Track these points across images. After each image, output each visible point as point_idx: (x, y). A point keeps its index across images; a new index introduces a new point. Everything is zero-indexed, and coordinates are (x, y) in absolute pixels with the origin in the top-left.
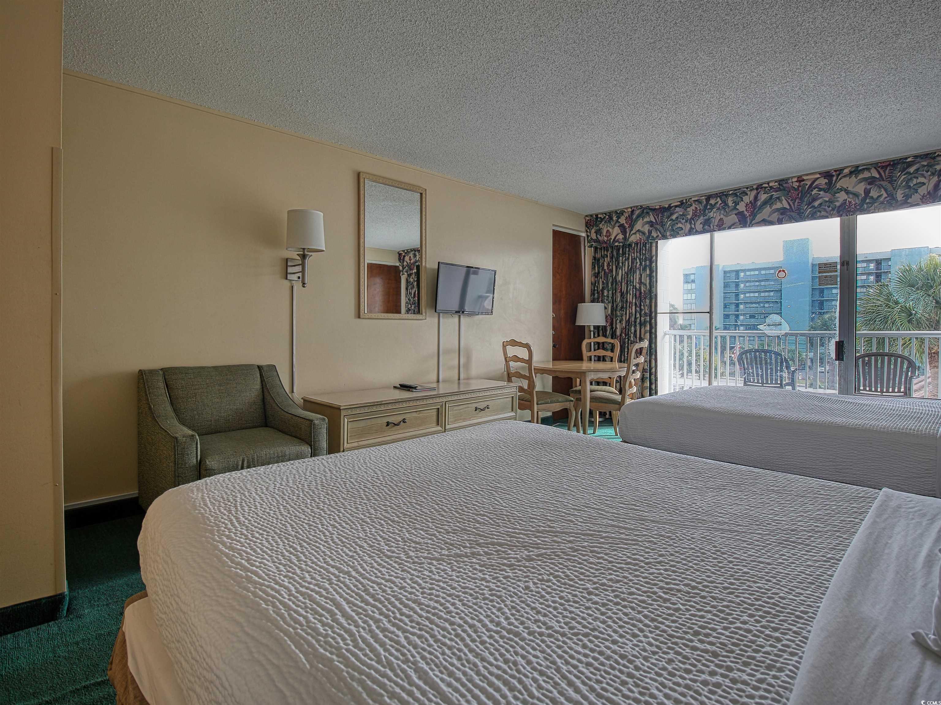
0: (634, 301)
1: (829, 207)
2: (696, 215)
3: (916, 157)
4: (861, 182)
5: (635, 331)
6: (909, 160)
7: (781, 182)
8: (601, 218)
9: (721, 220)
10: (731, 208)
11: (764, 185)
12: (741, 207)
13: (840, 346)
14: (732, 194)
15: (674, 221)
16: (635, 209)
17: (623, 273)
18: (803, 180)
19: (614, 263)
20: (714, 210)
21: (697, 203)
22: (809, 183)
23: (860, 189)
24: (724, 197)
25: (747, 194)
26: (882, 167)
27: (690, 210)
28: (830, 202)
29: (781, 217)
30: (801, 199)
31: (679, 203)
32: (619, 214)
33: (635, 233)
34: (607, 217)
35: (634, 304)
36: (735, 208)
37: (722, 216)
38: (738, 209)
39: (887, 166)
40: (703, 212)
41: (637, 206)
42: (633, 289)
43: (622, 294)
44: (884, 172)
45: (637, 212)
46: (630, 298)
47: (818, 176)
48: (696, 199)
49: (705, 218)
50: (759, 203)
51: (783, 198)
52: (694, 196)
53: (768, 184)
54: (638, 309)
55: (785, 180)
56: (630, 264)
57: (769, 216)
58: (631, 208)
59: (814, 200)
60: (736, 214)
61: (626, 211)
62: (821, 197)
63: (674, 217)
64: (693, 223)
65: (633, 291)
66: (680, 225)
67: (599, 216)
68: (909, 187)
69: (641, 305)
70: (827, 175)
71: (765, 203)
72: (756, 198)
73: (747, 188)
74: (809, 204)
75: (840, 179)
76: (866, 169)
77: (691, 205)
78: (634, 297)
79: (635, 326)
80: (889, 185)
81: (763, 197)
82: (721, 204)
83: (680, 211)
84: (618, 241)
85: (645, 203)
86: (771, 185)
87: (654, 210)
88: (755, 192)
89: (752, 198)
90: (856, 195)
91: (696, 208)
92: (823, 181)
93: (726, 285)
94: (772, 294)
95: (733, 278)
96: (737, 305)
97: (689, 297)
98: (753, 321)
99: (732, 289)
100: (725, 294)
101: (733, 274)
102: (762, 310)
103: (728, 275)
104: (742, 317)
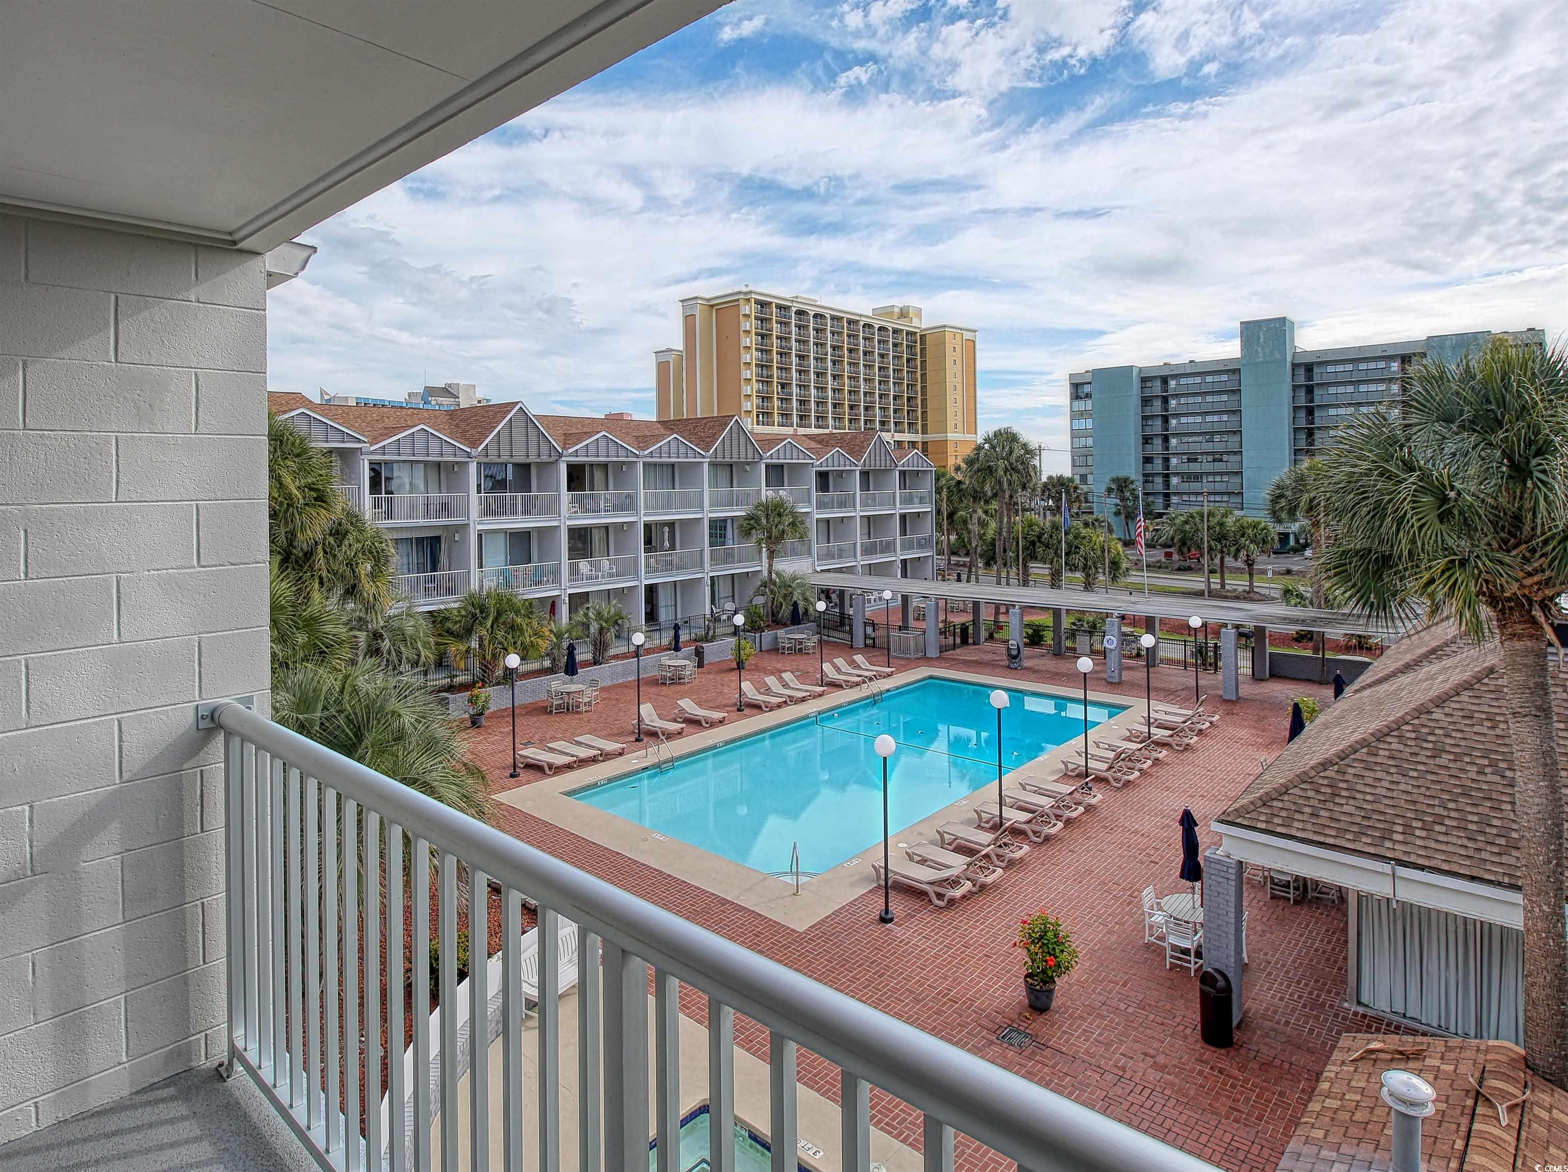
93: (1146, 401)
94: (1225, 417)
95: (1156, 388)
96: (1166, 439)
97: (1081, 424)
98: (1194, 468)
99: (1157, 408)
100: (1145, 418)
101: (1158, 383)
102: (1208, 447)
103: (1149, 384)
104: (1174, 461)
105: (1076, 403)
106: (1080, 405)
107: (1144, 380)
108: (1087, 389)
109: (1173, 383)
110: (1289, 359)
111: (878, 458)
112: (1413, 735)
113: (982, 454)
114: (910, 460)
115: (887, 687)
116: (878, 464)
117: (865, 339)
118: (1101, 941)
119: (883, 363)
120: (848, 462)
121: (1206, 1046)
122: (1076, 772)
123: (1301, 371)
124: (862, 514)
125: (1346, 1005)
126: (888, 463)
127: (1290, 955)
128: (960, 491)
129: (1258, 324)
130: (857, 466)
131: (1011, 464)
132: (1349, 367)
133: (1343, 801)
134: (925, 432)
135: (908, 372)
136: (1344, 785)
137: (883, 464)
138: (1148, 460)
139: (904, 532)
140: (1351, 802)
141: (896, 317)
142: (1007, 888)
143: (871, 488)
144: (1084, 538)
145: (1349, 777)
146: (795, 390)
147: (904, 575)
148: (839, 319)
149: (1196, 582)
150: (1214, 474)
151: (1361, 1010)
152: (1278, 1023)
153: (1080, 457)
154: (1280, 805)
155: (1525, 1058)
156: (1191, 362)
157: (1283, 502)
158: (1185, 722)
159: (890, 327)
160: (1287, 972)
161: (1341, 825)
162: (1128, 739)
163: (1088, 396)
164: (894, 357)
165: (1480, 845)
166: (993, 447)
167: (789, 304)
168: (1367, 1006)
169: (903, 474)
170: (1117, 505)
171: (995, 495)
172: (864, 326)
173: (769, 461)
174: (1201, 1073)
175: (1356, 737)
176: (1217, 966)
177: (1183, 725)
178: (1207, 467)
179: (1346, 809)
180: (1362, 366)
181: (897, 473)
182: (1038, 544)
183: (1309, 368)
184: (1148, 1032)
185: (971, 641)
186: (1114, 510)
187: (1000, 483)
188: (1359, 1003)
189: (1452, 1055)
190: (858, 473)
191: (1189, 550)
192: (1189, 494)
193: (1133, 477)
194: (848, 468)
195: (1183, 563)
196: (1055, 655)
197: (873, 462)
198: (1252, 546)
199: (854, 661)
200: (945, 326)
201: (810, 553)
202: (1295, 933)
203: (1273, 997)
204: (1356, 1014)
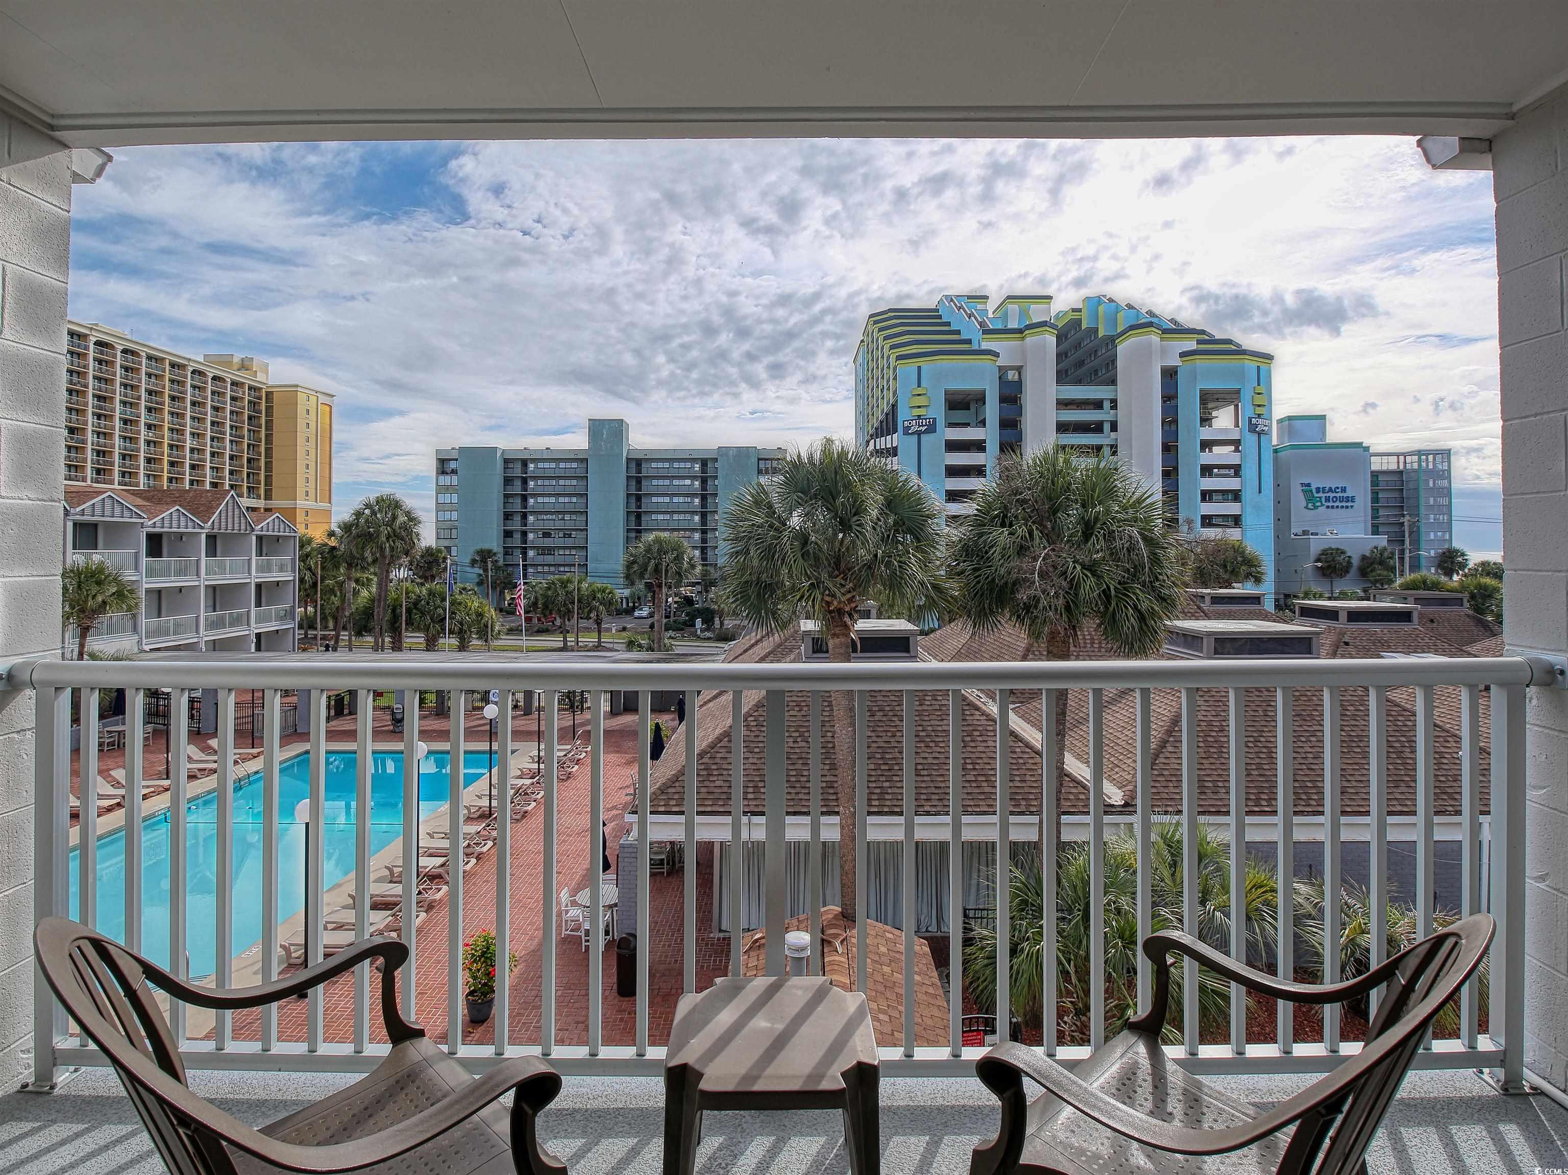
93: (508, 481)
94: (574, 500)
95: (517, 471)
96: (524, 516)
97: (446, 498)
98: (548, 542)
99: (517, 488)
100: (506, 496)
101: (519, 465)
102: (559, 525)
103: (511, 465)
104: (531, 536)
105: (441, 478)
106: (446, 480)
107: (506, 461)
108: (453, 465)
109: (531, 466)
110: (625, 455)
111: (230, 520)
112: (755, 723)
113: (362, 521)
114: (267, 526)
115: (255, 769)
116: (230, 527)
117: (194, 387)
118: (525, 948)
119: (217, 417)
120: (190, 524)
121: (622, 999)
122: (478, 813)
123: (633, 465)
124: (207, 583)
125: (712, 935)
126: (243, 527)
127: (670, 913)
128: (335, 557)
129: (602, 422)
130: (202, 528)
131: (394, 530)
132: (667, 465)
133: (715, 779)
134: (268, 497)
135: (249, 430)
136: (714, 767)
137: (236, 527)
138: (508, 534)
139: (259, 604)
140: (720, 778)
141: (235, 368)
142: (429, 930)
143: (218, 553)
144: (460, 604)
145: (718, 761)
146: (90, 437)
147: (258, 648)
148: (157, 360)
149: (556, 640)
150: (564, 548)
151: (721, 935)
152: (670, 964)
153: (444, 529)
154: (673, 790)
155: (842, 913)
156: (548, 449)
157: (636, 567)
158: (565, 755)
159: (229, 377)
160: (670, 926)
161: (716, 796)
162: (520, 777)
163: (454, 472)
164: (232, 412)
165: (798, 790)
166: (374, 513)
167: (87, 332)
168: (725, 931)
169: (260, 538)
170: (480, 575)
171: (375, 561)
172: (193, 372)
173: (78, 517)
174: (622, 1020)
175: (718, 731)
176: (628, 931)
177: (565, 758)
178: (559, 542)
179: (718, 783)
180: (676, 465)
181: (254, 538)
182: (414, 611)
183: (639, 463)
184: (577, 1005)
185: (346, 711)
186: (477, 580)
187: (382, 550)
188: (720, 931)
189: (803, 925)
190: (203, 537)
191: (551, 613)
192: (543, 565)
193: (495, 550)
194: (190, 530)
195: (542, 626)
196: (437, 715)
197: (223, 524)
198: (601, 607)
199: (210, 747)
200: (297, 386)
201: (135, 629)
202: (671, 896)
203: (664, 946)
204: (719, 939)
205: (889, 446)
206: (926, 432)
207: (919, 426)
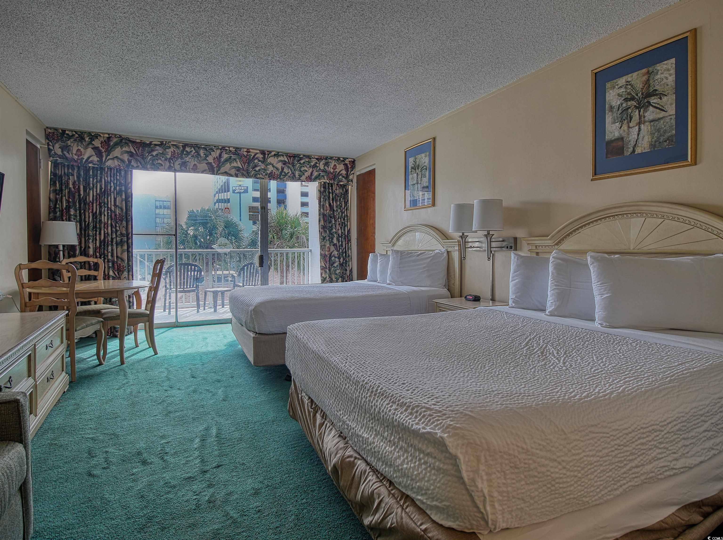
0: (110, 222)
1: (264, 173)
2: (174, 156)
3: (304, 156)
4: (279, 162)
5: (112, 250)
6: (301, 156)
7: (237, 149)
8: (68, 134)
9: (195, 165)
10: (202, 158)
11: (226, 148)
12: (210, 159)
13: (261, 258)
14: (203, 148)
15: (154, 157)
16: (113, 136)
17: (95, 194)
18: (249, 152)
19: (82, 183)
20: (190, 156)
21: (175, 147)
22: (253, 155)
23: (280, 165)
24: (197, 148)
25: (214, 151)
26: (289, 156)
27: (169, 151)
28: (265, 170)
29: (237, 172)
30: (248, 163)
31: (160, 143)
32: (94, 136)
33: (113, 159)
34: (77, 136)
35: (110, 225)
36: (205, 159)
37: (196, 163)
38: (207, 160)
39: (291, 156)
40: (181, 155)
41: (115, 135)
42: (108, 210)
43: (94, 215)
44: (290, 159)
45: (115, 140)
46: (104, 219)
47: (259, 152)
48: (175, 143)
49: (182, 160)
50: (222, 160)
51: (238, 160)
52: (174, 141)
53: (229, 148)
54: (114, 229)
55: (240, 149)
56: (103, 187)
57: (229, 171)
58: (109, 134)
59: (256, 166)
60: (206, 163)
61: (101, 135)
62: (260, 166)
63: (154, 153)
64: (172, 162)
65: (108, 213)
66: (160, 161)
67: (67, 132)
68: (301, 171)
69: (116, 226)
70: (263, 153)
71: (226, 161)
72: (220, 155)
73: (215, 147)
74: (253, 168)
75: (270, 157)
76: (282, 155)
77: (169, 147)
78: (110, 219)
79: (112, 245)
80: (292, 167)
81: (225, 156)
82: (194, 153)
83: (159, 150)
84: (91, 162)
85: (124, 134)
86: (231, 149)
87: (133, 142)
88: (220, 151)
89: (218, 154)
90: (277, 169)
91: (174, 151)
92: (260, 156)
205: (225, 198)
206: (243, 192)
207: (240, 190)
